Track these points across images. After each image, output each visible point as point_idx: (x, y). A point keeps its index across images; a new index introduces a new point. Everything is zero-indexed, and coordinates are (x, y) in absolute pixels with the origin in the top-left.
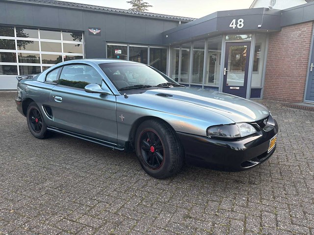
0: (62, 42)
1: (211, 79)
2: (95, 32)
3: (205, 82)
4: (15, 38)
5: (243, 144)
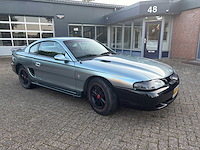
0: (40, 24)
1: (136, 46)
3: (133, 48)
4: (10, 22)
5: (156, 94)
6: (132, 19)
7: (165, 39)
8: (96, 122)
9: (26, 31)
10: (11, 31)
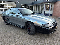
0: (12, 4)
1: (42, 12)
2: (18, 2)
3: (41, 13)
4: (3, 3)
5: (50, 28)
6: (41, 4)
7: (51, 10)
8: (28, 37)
9: (8, 6)
10: (3, 6)
